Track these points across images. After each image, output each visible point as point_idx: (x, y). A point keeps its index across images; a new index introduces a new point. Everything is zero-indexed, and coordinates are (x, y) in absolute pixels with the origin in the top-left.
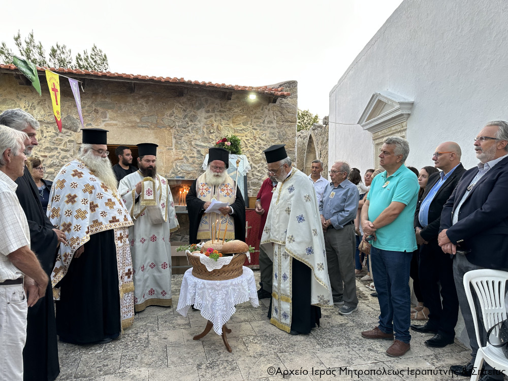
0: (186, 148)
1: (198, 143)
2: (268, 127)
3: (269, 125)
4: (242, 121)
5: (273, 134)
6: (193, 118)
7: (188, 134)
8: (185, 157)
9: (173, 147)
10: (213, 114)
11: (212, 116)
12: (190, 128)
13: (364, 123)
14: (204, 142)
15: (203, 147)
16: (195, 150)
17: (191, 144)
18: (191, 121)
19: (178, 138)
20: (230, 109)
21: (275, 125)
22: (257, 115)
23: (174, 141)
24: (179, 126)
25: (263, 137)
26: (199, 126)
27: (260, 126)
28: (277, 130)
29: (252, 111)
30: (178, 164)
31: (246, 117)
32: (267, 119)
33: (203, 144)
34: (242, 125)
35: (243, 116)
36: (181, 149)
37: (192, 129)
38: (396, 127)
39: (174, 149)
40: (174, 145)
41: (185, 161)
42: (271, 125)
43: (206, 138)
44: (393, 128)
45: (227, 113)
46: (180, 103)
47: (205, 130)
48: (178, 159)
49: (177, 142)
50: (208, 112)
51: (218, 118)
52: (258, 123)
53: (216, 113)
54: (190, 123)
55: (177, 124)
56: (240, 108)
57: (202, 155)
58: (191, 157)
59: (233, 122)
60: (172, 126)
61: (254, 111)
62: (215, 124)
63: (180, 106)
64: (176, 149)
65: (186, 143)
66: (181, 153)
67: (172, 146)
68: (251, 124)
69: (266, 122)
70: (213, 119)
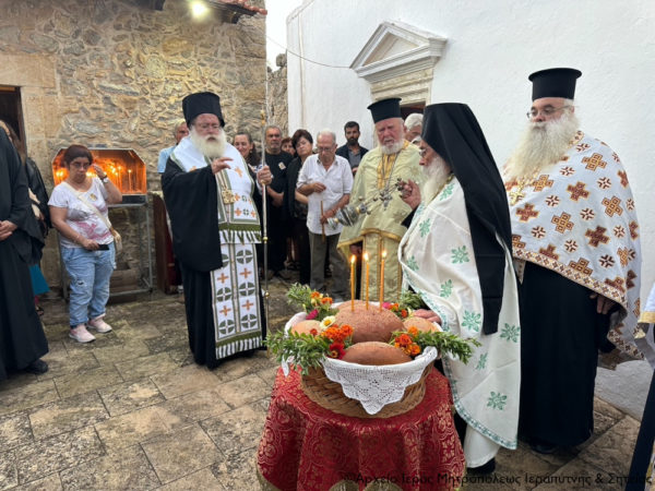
0: (83, 92)
1: (105, 83)
2: (224, 63)
3: (224, 60)
4: (180, 50)
5: (232, 74)
6: (92, 38)
7: (84, 66)
8: (82, 108)
9: (58, 89)
10: (129, 33)
11: (125, 36)
12: (87, 56)
13: (360, 67)
14: (116, 82)
15: (114, 91)
16: (101, 96)
17: (91, 85)
18: (89, 42)
19: (66, 73)
20: (157, 27)
21: (233, 59)
22: (204, 41)
23: (58, 78)
24: (65, 51)
25: (217, 79)
26: (104, 52)
27: (211, 60)
28: (236, 69)
29: (196, 33)
30: (71, 121)
31: (185, 42)
32: (220, 50)
33: (113, 86)
34: (180, 56)
35: (181, 40)
36: (74, 93)
37: (92, 58)
38: (414, 75)
39: (60, 93)
40: (58, 85)
41: (82, 114)
42: (228, 60)
43: (118, 75)
44: (408, 77)
45: (154, 33)
46: (64, 8)
47: (115, 60)
48: (70, 112)
49: (64, 81)
50: (118, 28)
51: (138, 40)
52: (207, 55)
53: (133, 31)
54: (86, 46)
55: (61, 46)
56: (175, 27)
57: (114, 106)
58: (94, 109)
59: (165, 51)
60: (51, 50)
61: (200, 33)
62: (134, 52)
63: (65, 13)
64: (63, 93)
65: (82, 82)
66: (75, 101)
67: (54, 88)
68: (195, 56)
69: (219, 55)
70: (128, 41)
